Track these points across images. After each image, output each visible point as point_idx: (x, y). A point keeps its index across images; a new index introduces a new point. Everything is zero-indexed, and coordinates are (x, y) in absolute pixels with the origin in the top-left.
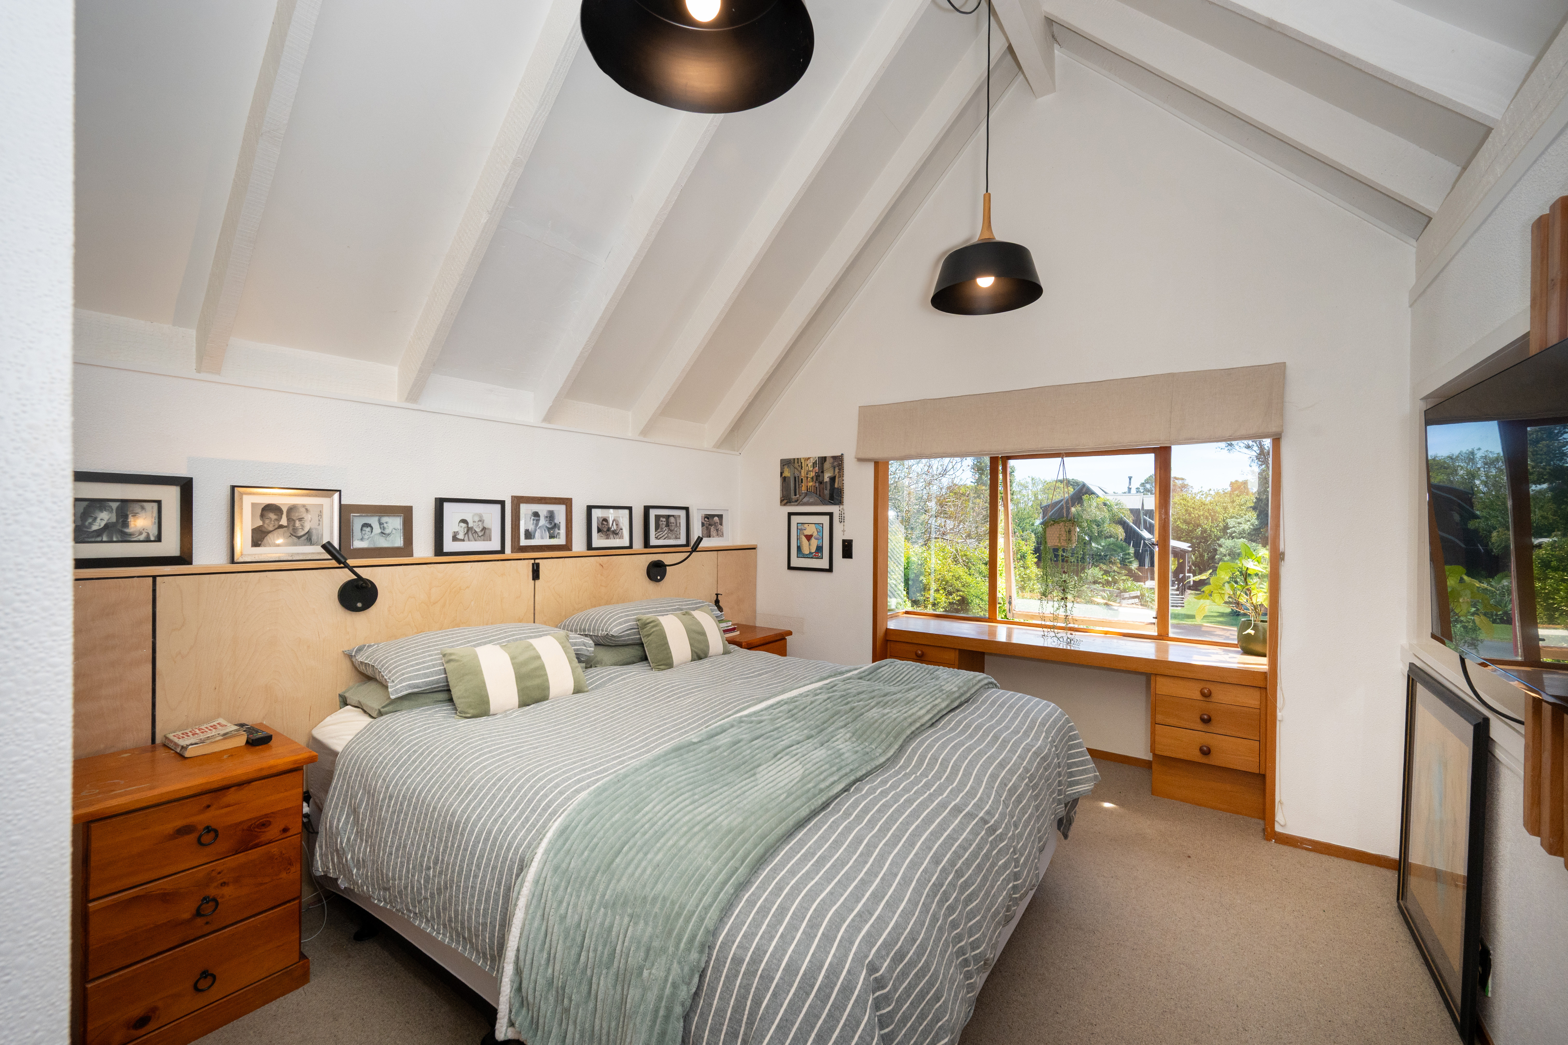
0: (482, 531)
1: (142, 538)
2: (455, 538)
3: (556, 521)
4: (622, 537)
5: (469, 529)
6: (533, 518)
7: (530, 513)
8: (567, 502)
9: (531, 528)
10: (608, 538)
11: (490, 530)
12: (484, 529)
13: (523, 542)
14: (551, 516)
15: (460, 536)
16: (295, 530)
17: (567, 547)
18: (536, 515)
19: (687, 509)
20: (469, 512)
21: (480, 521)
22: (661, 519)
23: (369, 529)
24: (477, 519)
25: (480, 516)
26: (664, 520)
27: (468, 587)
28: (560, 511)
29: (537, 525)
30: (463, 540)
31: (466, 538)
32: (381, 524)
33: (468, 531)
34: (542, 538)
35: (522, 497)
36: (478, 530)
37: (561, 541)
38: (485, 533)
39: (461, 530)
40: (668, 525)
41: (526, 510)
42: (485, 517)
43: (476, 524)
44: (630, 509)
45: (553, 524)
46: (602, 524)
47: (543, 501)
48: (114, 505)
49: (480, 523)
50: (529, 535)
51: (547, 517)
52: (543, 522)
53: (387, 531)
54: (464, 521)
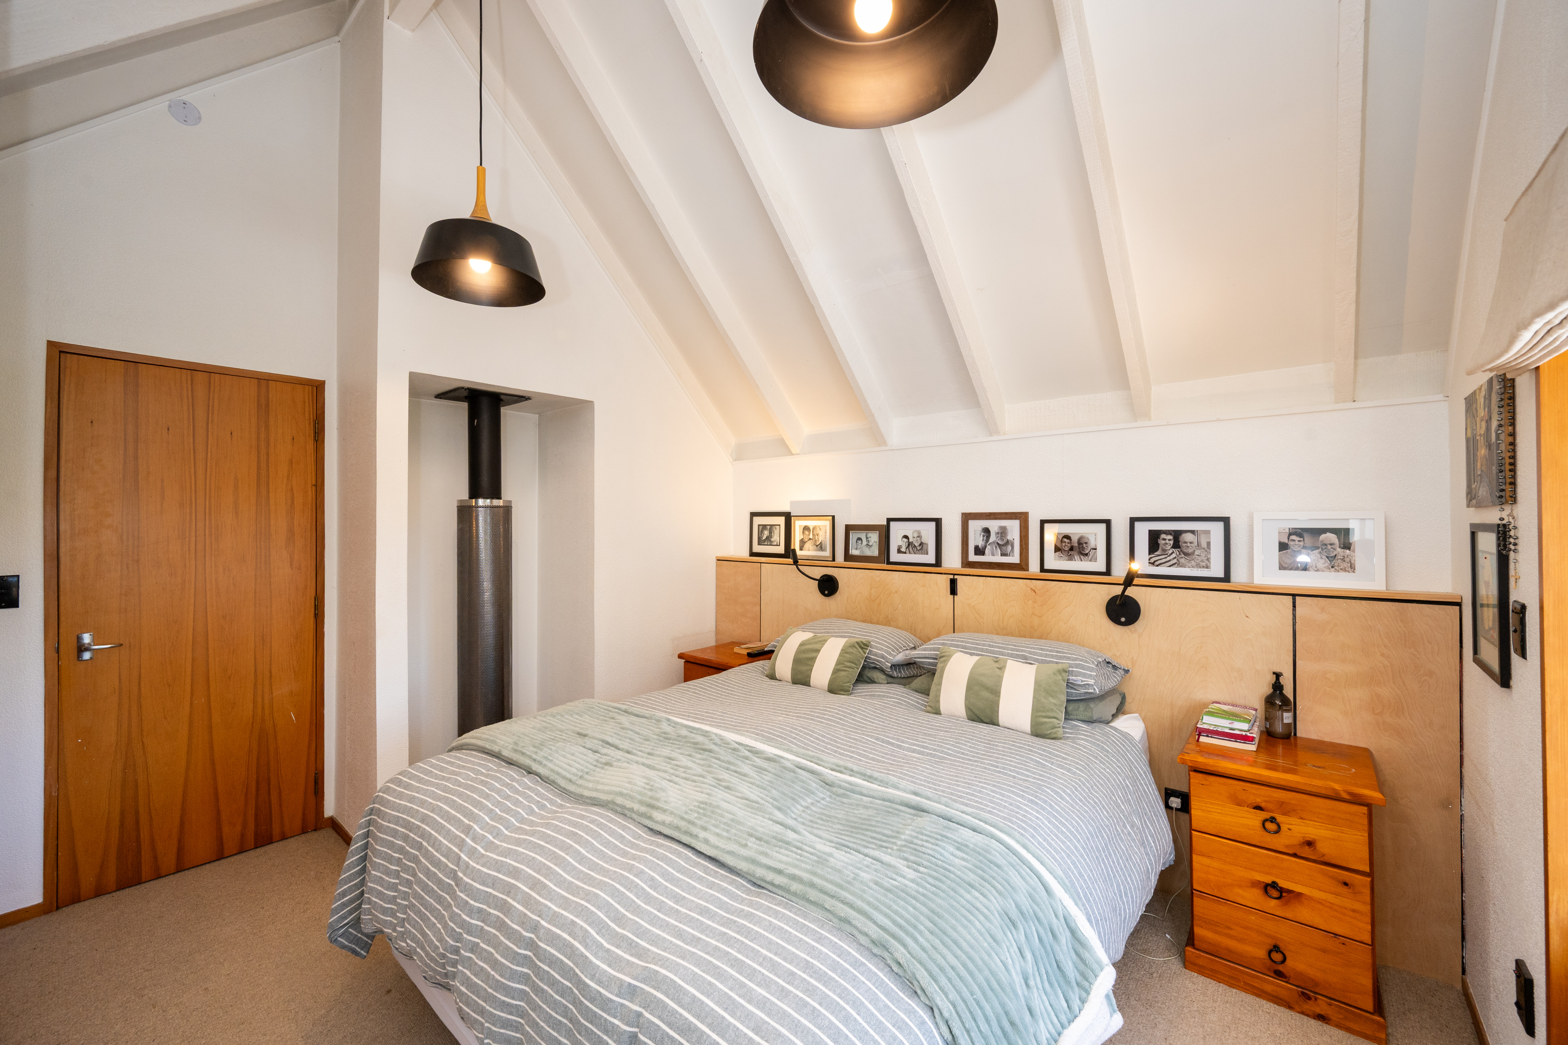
0: (920, 545)
1: (775, 544)
2: (899, 551)
3: (1009, 537)
4: (1094, 559)
5: (910, 544)
6: (982, 534)
7: (980, 529)
8: (1023, 518)
9: (980, 544)
10: (1071, 560)
11: (927, 545)
12: (921, 544)
13: (973, 557)
14: (1003, 532)
15: (903, 549)
16: (816, 541)
17: (1023, 566)
18: (987, 531)
19: (1226, 521)
20: (909, 529)
21: (918, 537)
22: (1163, 536)
23: (860, 542)
24: (916, 535)
25: (919, 532)
26: (1170, 537)
27: (896, 592)
28: (1013, 527)
29: (987, 541)
30: (905, 553)
31: (907, 551)
32: (867, 538)
33: (909, 545)
34: (993, 555)
35: (970, 514)
36: (917, 544)
37: (1015, 559)
38: (922, 548)
39: (903, 543)
40: (1176, 545)
41: (975, 526)
42: (923, 534)
43: (915, 539)
44: (1108, 523)
45: (1005, 541)
46: (1062, 541)
47: (992, 517)
48: (768, 527)
49: (918, 539)
50: (979, 551)
51: (998, 533)
52: (993, 538)
53: (870, 544)
54: (906, 537)
